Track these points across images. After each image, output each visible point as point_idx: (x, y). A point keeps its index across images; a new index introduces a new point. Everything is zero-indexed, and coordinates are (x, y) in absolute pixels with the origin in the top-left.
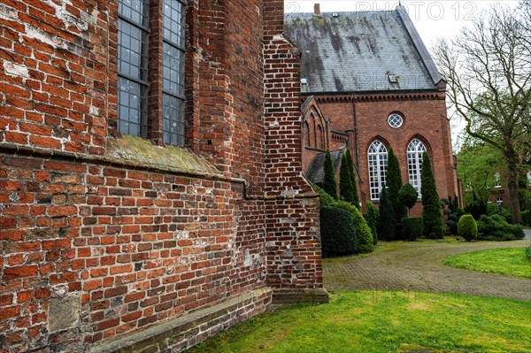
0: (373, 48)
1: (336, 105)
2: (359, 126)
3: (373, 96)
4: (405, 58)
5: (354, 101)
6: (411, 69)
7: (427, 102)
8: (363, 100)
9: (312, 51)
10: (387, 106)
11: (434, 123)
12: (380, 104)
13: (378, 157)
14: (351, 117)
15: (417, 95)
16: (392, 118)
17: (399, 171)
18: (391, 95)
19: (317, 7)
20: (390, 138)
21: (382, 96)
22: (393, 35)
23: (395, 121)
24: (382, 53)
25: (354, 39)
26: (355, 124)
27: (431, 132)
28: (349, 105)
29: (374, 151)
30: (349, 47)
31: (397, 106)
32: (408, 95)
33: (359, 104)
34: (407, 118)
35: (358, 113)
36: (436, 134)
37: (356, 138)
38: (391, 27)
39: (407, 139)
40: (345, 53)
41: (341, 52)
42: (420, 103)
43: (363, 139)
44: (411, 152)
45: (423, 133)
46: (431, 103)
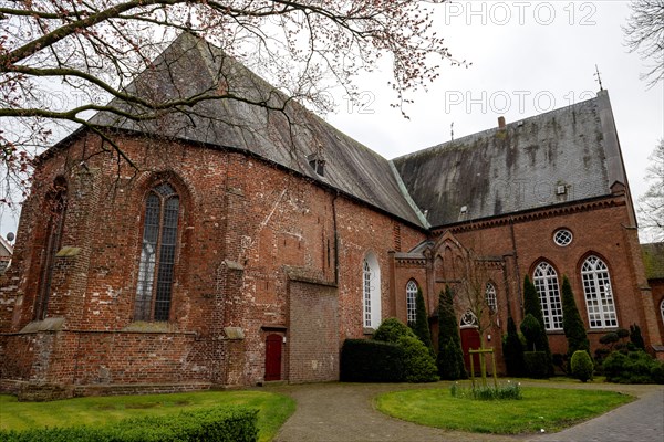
0: (551, 156)
1: (493, 229)
2: (518, 249)
3: (532, 214)
4: (586, 159)
5: (512, 222)
6: (588, 173)
7: (601, 211)
8: (521, 220)
9: (483, 172)
10: (550, 224)
11: (612, 235)
12: (541, 222)
13: (546, 282)
14: (510, 240)
15: (585, 205)
16: (559, 235)
17: (572, 296)
18: (552, 210)
19: (501, 120)
20: (556, 259)
21: (542, 212)
22: (582, 132)
23: (563, 238)
24: (559, 160)
25: (531, 150)
26: (514, 248)
27: (609, 246)
28: (506, 229)
29: (541, 275)
30: (523, 160)
31: (561, 221)
32: (574, 207)
33: (517, 226)
34: (576, 233)
35: (517, 236)
36: (617, 248)
37: (516, 263)
38: (583, 122)
39: (578, 258)
40: (517, 167)
41: (513, 168)
42: (591, 213)
43: (524, 262)
44: (587, 272)
45: (597, 249)
46: (608, 210)
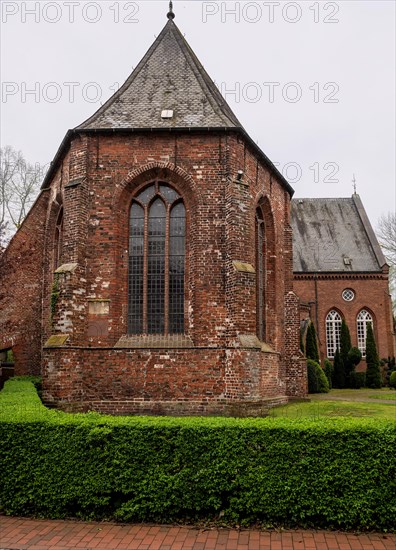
0: (331, 234)
1: (302, 281)
2: (319, 299)
3: (331, 275)
4: (357, 243)
5: (315, 279)
6: (361, 253)
7: (374, 281)
8: (323, 279)
10: (342, 284)
11: (378, 298)
12: (336, 282)
13: (334, 324)
14: (313, 292)
15: (366, 275)
16: (345, 293)
18: (345, 275)
20: (343, 310)
21: (338, 275)
22: (349, 221)
23: (348, 295)
24: (339, 238)
25: (316, 225)
26: (316, 298)
27: (376, 305)
28: (312, 283)
29: (331, 319)
30: (312, 232)
31: (349, 284)
32: (358, 275)
33: (319, 282)
34: (357, 293)
35: (318, 289)
36: (380, 307)
37: (317, 309)
38: (347, 214)
39: (357, 310)
40: (308, 237)
41: (305, 236)
42: (367, 282)
43: (322, 309)
44: (360, 320)
45: (369, 306)
46: (377, 282)
